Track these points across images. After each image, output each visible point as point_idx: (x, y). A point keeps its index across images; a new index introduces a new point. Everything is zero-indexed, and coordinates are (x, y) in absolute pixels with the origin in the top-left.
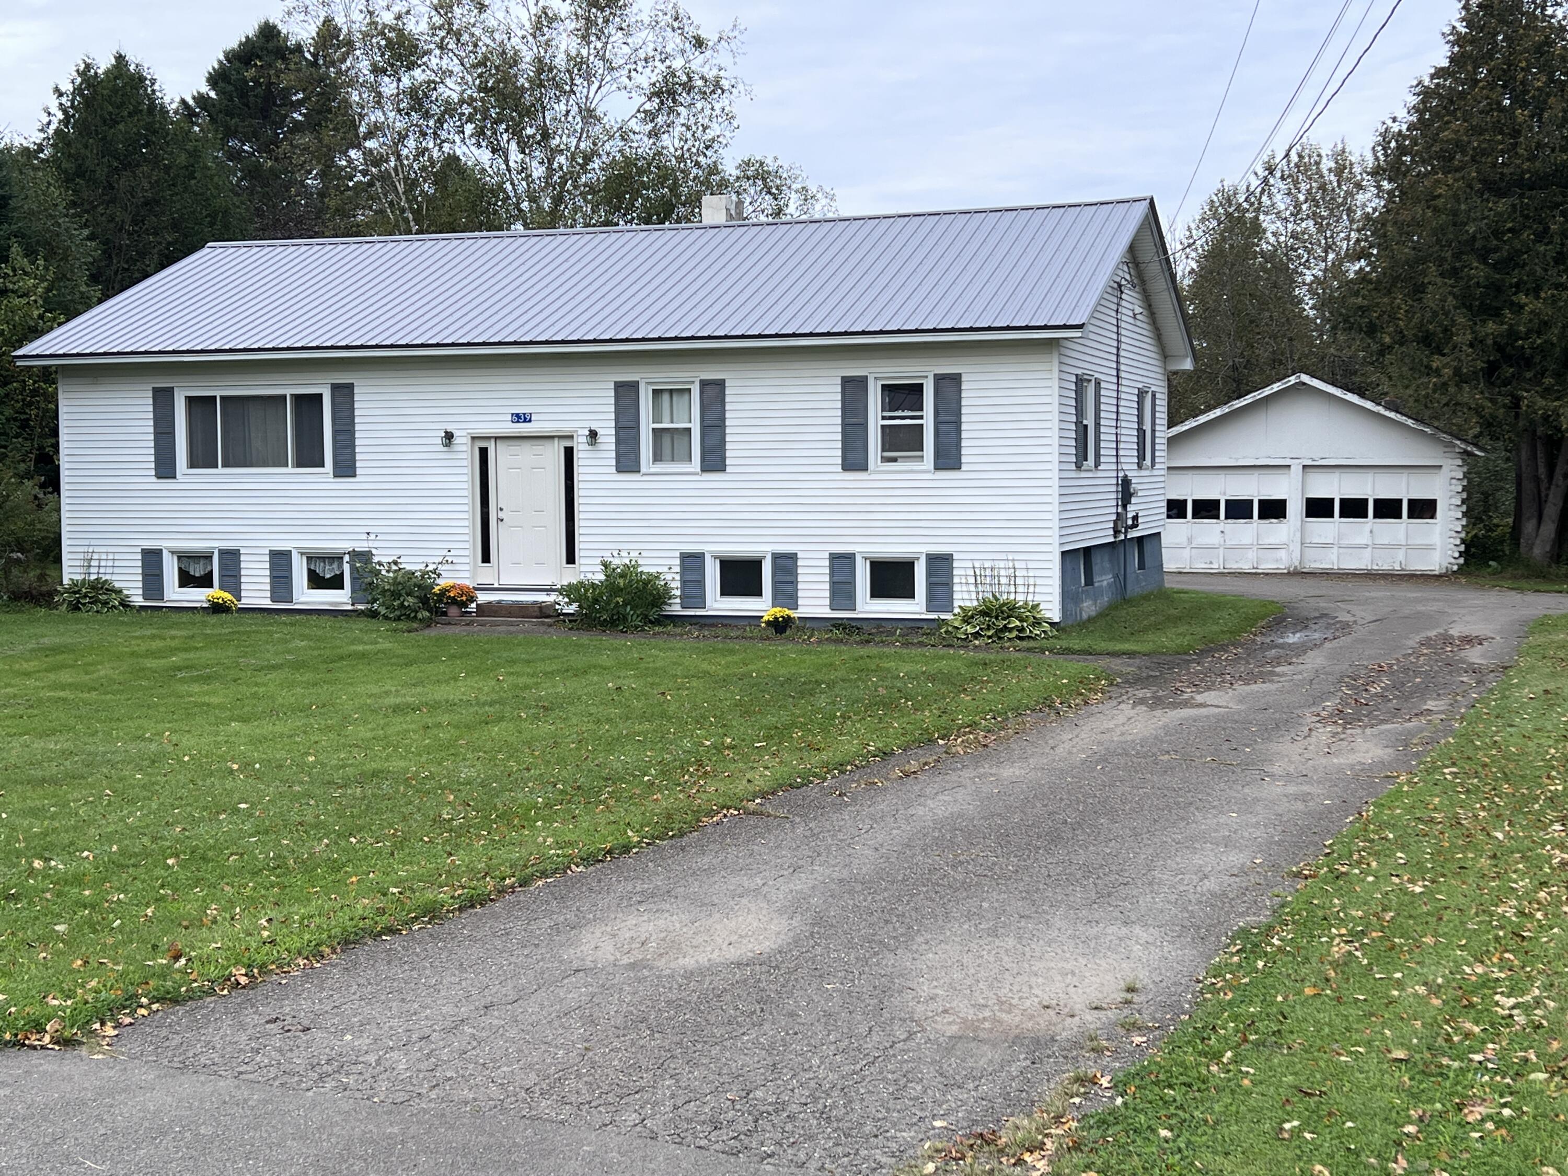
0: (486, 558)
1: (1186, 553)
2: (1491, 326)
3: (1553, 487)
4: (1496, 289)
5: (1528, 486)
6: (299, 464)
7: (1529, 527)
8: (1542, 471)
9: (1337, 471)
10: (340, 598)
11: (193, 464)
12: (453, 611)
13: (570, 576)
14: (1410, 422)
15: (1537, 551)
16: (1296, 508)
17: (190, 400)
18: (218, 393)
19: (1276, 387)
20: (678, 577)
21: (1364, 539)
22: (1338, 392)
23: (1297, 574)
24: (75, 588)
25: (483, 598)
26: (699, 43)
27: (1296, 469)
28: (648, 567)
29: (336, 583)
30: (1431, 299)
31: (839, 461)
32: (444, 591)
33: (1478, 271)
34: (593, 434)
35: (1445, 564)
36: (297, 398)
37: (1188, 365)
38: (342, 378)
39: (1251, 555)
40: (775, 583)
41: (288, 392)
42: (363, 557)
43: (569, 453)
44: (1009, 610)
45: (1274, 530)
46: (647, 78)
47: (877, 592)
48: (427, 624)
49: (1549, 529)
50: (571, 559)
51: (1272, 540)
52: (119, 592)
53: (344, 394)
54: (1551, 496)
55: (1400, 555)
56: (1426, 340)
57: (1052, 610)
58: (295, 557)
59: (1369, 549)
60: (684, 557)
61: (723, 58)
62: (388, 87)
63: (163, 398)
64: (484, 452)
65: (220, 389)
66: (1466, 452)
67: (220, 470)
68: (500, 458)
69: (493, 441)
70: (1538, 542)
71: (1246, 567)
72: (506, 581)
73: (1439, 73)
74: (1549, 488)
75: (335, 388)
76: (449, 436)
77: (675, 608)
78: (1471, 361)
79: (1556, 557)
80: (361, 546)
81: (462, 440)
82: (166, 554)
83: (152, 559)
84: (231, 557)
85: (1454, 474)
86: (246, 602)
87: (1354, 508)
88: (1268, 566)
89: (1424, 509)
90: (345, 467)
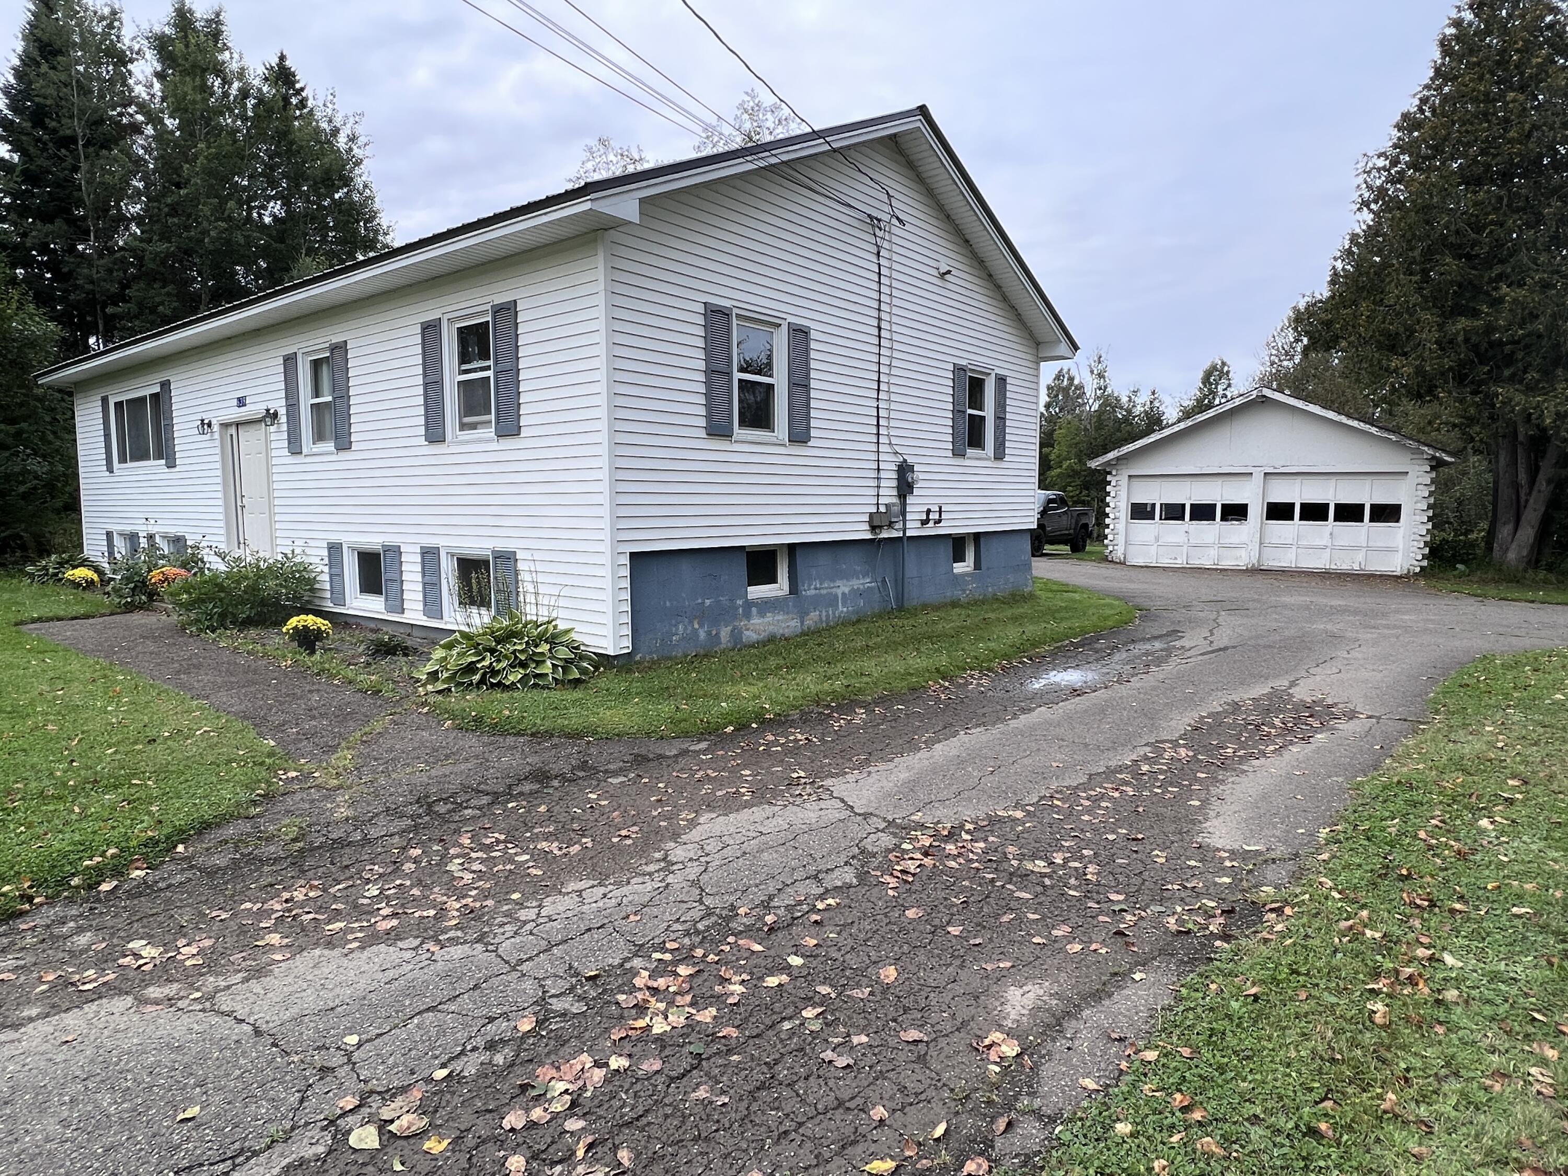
1: (1153, 550)
3: (1534, 493)
5: (1506, 493)
6: (155, 456)
7: (1504, 532)
8: (1523, 477)
9: (1299, 478)
11: (119, 458)
14: (1374, 430)
15: (1512, 555)
17: (115, 406)
18: (124, 398)
19: (1238, 401)
20: (326, 569)
21: (1325, 541)
22: (1299, 404)
23: (1255, 571)
27: (1258, 477)
31: (422, 431)
34: (270, 414)
35: (1406, 567)
36: (151, 395)
38: (166, 376)
39: (1213, 553)
45: (1235, 531)
47: (465, 596)
49: (1527, 534)
51: (1235, 539)
53: (166, 391)
54: (1531, 501)
55: (1360, 556)
59: (1328, 550)
60: (332, 547)
63: (105, 405)
64: (232, 440)
65: (124, 393)
66: (1434, 458)
67: (128, 464)
68: (241, 446)
69: (234, 427)
70: (1514, 546)
71: (1207, 563)
74: (1530, 494)
75: (162, 385)
77: (328, 603)
78: (1437, 359)
79: (1534, 560)
80: (179, 531)
81: (215, 427)
82: (115, 535)
83: (111, 540)
84: (136, 540)
85: (1420, 480)
87: (1315, 512)
88: (1226, 563)
89: (1387, 513)
90: (171, 457)
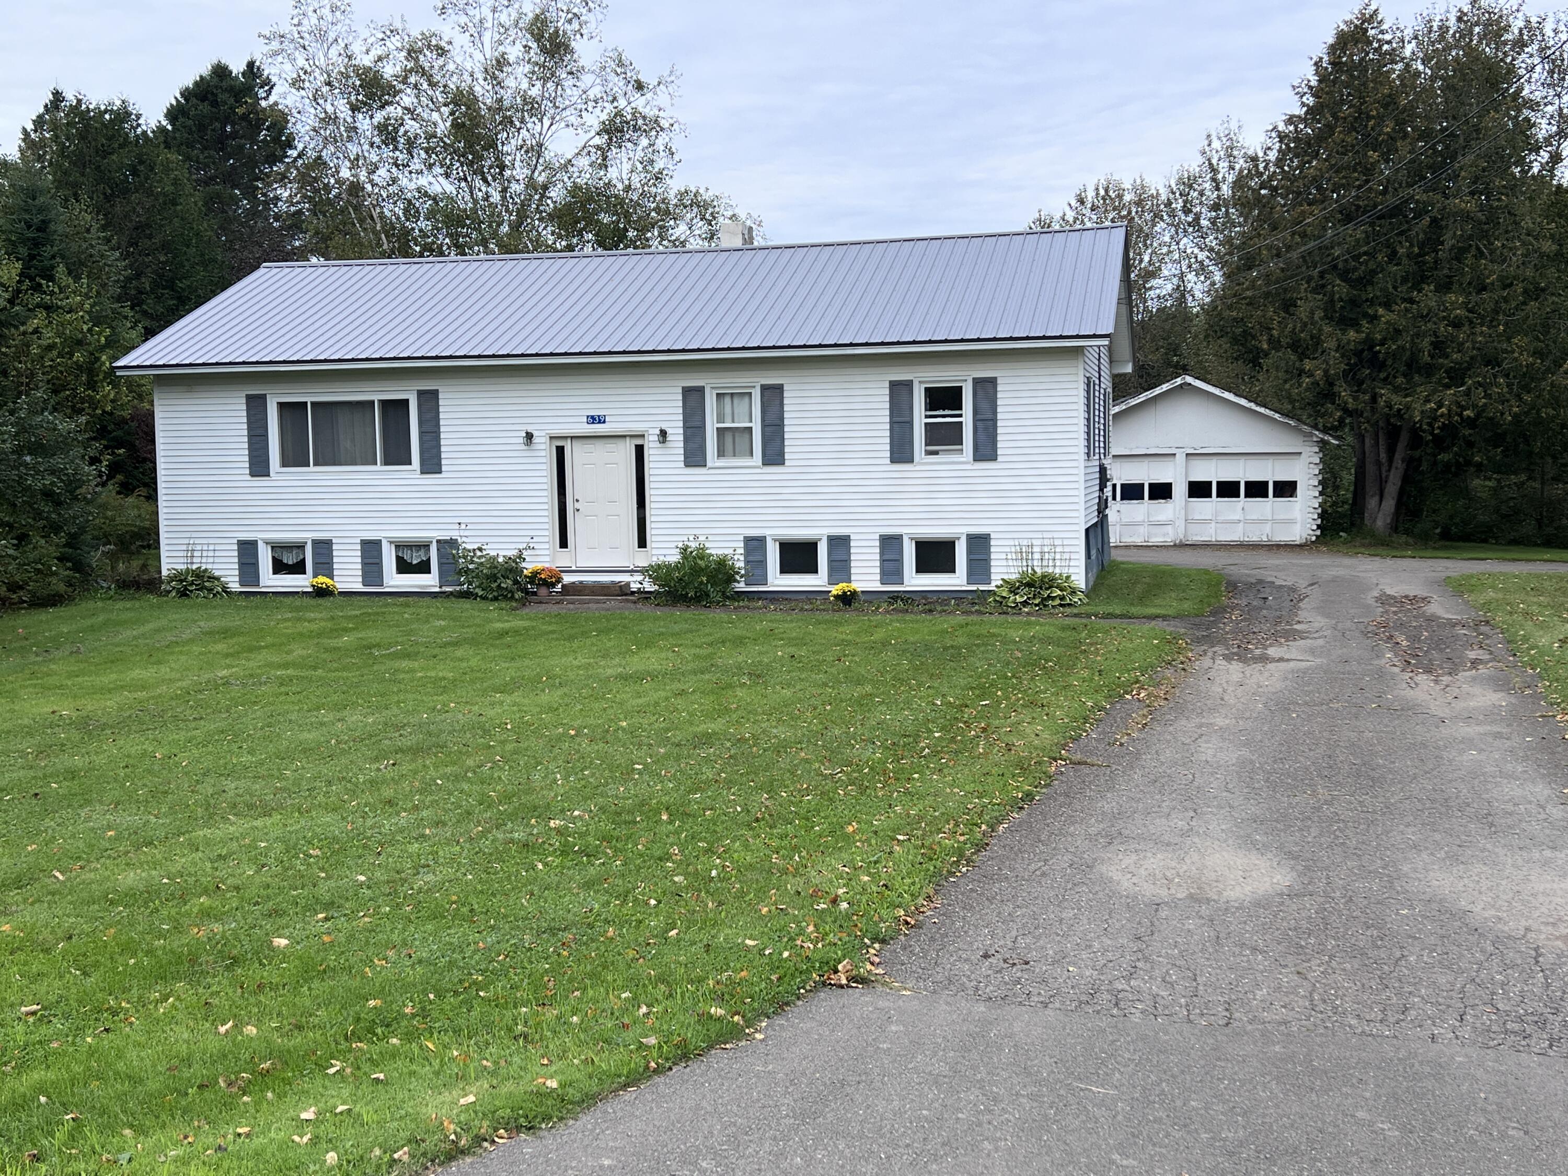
0: (564, 544)
2: (1352, 334)
3: (1393, 470)
4: (1353, 302)
5: (1370, 468)
6: (387, 462)
7: (1372, 503)
8: (1383, 456)
9: (1215, 458)
10: (429, 581)
11: (285, 463)
12: (543, 591)
13: (642, 559)
14: (1277, 416)
15: (1379, 523)
16: (1180, 490)
17: (281, 405)
18: (309, 399)
19: (1165, 387)
20: (742, 558)
21: (1236, 516)
22: (1217, 391)
23: (1181, 546)
24: (179, 577)
25: (567, 579)
26: (640, 86)
27: (1180, 458)
28: (716, 549)
29: (424, 568)
30: (1303, 311)
31: (888, 455)
32: (535, 574)
33: (1340, 289)
34: (663, 433)
35: (1305, 536)
36: (385, 404)
37: (1129, 369)
38: (427, 385)
39: (1142, 529)
40: (830, 561)
41: (376, 397)
42: (448, 546)
43: (640, 450)
44: (1048, 581)
45: (1163, 510)
47: (923, 567)
48: (523, 603)
49: (1389, 504)
50: (642, 543)
51: (1162, 517)
52: (218, 579)
53: (429, 400)
54: (1391, 477)
55: (1267, 528)
56: (1295, 346)
57: (1079, 579)
58: (385, 546)
59: (1241, 524)
60: (748, 540)
61: (662, 98)
63: (256, 405)
64: (560, 451)
65: (309, 395)
66: (1322, 441)
67: (312, 468)
68: (576, 456)
69: (569, 441)
70: (1380, 515)
71: (1138, 540)
72: (583, 563)
74: (1389, 470)
75: (421, 394)
76: (529, 436)
77: (741, 586)
78: (1336, 364)
79: (1395, 528)
80: (445, 535)
81: (541, 439)
82: (261, 545)
83: (247, 549)
84: (324, 548)
85: (1312, 460)
87: (1228, 489)
88: (1157, 540)
89: (1286, 489)
90: (432, 464)
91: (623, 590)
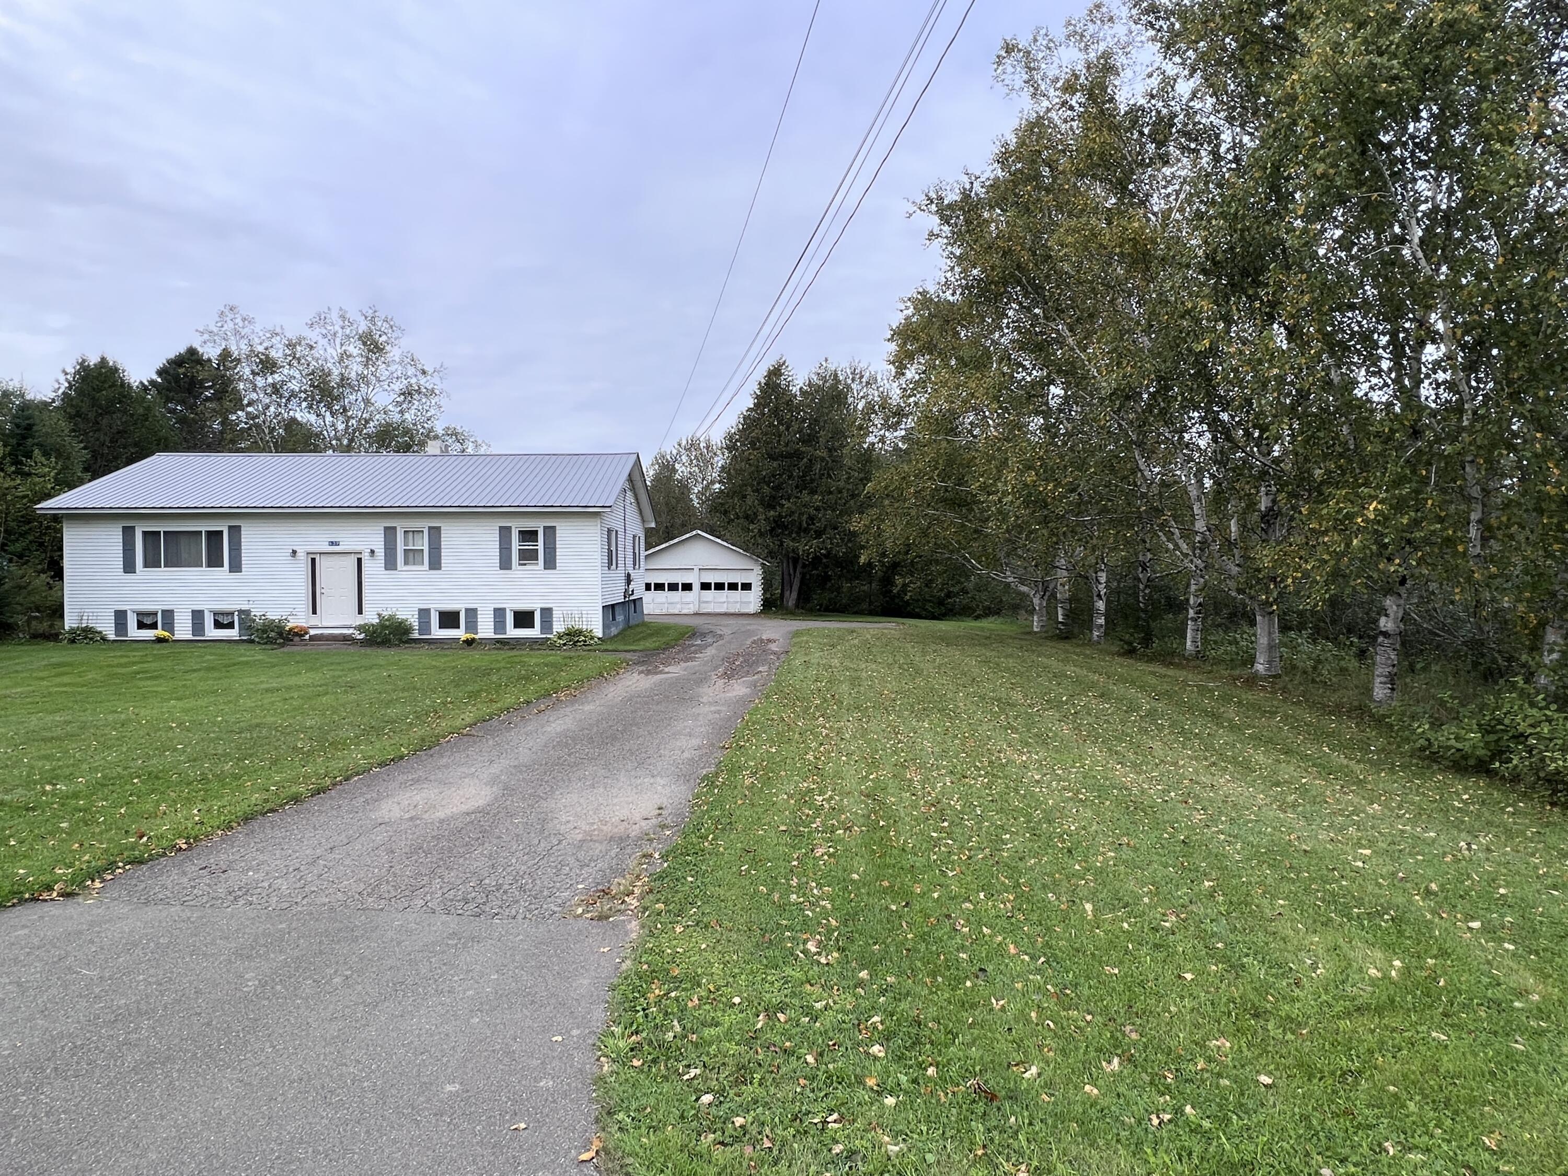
0: (314, 612)
2: (772, 513)
3: (796, 578)
4: (773, 498)
5: (786, 577)
6: (209, 566)
7: (787, 593)
8: (791, 571)
9: (713, 571)
10: (233, 634)
11: (146, 565)
12: (297, 639)
13: (360, 620)
14: (741, 551)
15: (790, 604)
16: (696, 587)
17: (145, 533)
18: (162, 530)
19: (688, 535)
20: (417, 620)
21: (724, 599)
22: (712, 538)
23: (696, 614)
24: (72, 631)
25: (312, 632)
26: (424, 372)
27: (696, 570)
28: (401, 615)
29: (230, 626)
30: (749, 501)
31: (498, 565)
32: (291, 630)
33: (766, 490)
34: (372, 552)
35: (756, 609)
36: (208, 532)
37: (653, 525)
38: (234, 523)
39: (679, 606)
40: (466, 622)
41: (203, 529)
42: (247, 612)
43: (359, 560)
44: (579, 633)
45: (688, 596)
46: (398, 386)
47: (517, 625)
48: (282, 645)
49: (794, 595)
50: (360, 612)
51: (688, 600)
52: (100, 632)
53: (235, 531)
54: (795, 581)
55: (738, 606)
56: (747, 517)
57: (599, 633)
58: (207, 614)
59: (726, 603)
60: (420, 611)
61: (436, 379)
62: (260, 381)
63: (128, 532)
64: (313, 560)
65: (161, 527)
66: (762, 563)
67: (163, 569)
68: (322, 563)
69: (318, 555)
70: (791, 599)
71: (676, 611)
72: (325, 624)
73: (749, 410)
74: (794, 578)
75: (230, 527)
76: (294, 552)
77: (416, 635)
78: (764, 526)
79: (797, 606)
80: (245, 607)
81: (301, 554)
82: (129, 613)
83: (121, 617)
84: (168, 615)
85: (758, 572)
86: (179, 635)
87: (719, 586)
88: (685, 611)
89: (747, 587)
90: (236, 566)
91: (346, 639)
